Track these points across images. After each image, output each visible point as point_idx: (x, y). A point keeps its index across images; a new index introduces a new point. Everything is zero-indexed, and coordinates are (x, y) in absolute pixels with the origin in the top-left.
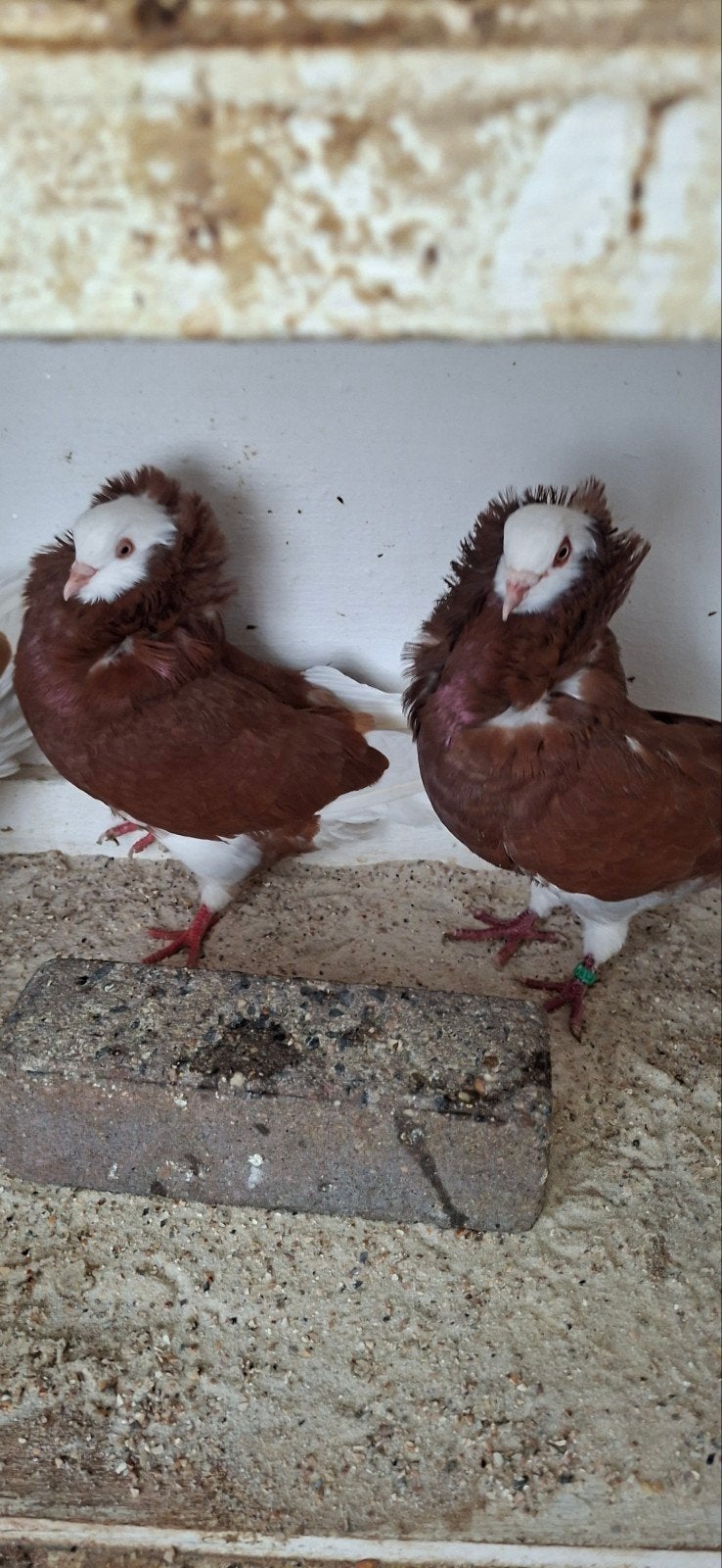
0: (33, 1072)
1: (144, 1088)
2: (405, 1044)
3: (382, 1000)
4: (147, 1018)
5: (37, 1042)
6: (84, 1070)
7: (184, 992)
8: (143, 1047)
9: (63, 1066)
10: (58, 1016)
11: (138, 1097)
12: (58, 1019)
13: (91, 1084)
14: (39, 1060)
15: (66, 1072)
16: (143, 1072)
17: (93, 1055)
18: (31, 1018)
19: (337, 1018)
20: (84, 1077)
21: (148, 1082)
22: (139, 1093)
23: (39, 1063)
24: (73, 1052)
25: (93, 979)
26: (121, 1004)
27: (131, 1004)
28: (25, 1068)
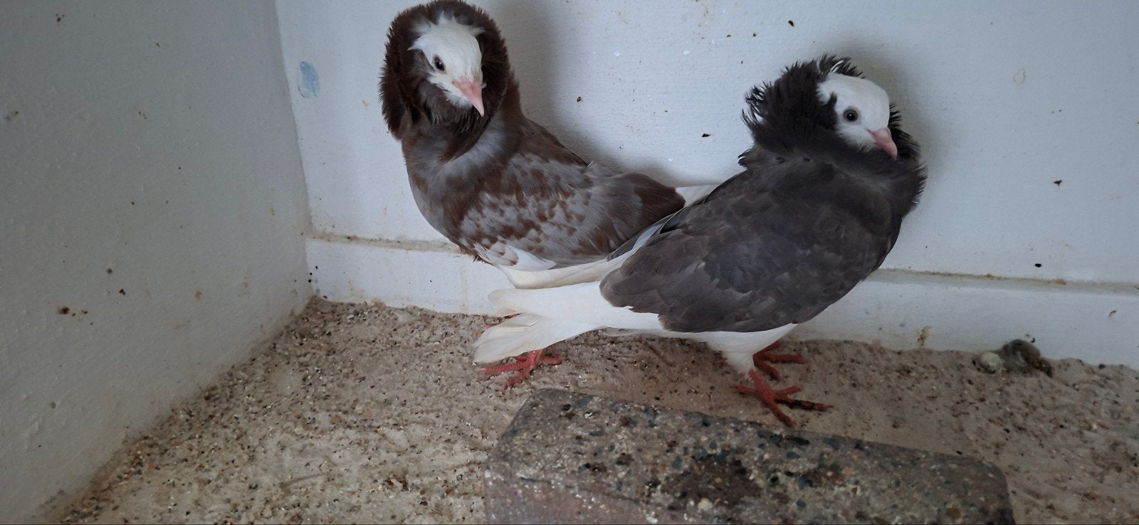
0: (525, 479)
1: (620, 503)
2: (863, 490)
3: (836, 448)
4: (621, 444)
5: (529, 454)
6: (569, 482)
7: (652, 425)
8: (619, 467)
9: (550, 476)
10: (547, 434)
11: (614, 511)
12: (547, 437)
13: (574, 495)
14: (531, 469)
15: (553, 482)
16: (619, 489)
17: (576, 469)
18: (525, 434)
19: (794, 460)
20: (569, 487)
21: (623, 498)
22: (615, 507)
23: (531, 472)
24: (559, 465)
25: (575, 407)
26: (598, 430)
27: (607, 430)
28: (519, 475)
